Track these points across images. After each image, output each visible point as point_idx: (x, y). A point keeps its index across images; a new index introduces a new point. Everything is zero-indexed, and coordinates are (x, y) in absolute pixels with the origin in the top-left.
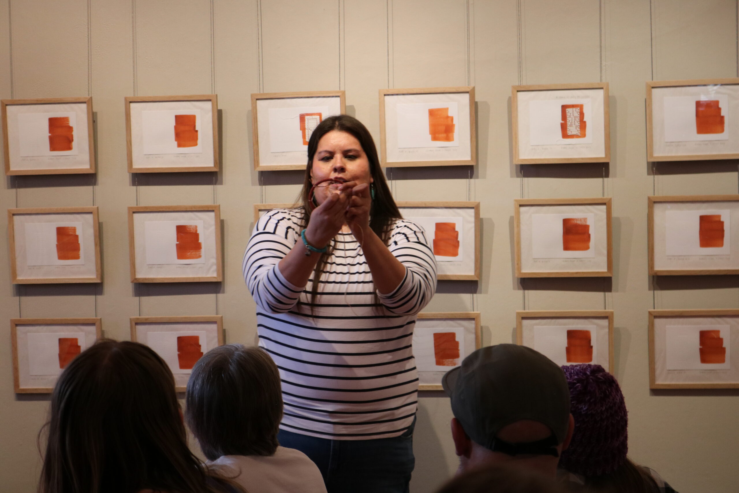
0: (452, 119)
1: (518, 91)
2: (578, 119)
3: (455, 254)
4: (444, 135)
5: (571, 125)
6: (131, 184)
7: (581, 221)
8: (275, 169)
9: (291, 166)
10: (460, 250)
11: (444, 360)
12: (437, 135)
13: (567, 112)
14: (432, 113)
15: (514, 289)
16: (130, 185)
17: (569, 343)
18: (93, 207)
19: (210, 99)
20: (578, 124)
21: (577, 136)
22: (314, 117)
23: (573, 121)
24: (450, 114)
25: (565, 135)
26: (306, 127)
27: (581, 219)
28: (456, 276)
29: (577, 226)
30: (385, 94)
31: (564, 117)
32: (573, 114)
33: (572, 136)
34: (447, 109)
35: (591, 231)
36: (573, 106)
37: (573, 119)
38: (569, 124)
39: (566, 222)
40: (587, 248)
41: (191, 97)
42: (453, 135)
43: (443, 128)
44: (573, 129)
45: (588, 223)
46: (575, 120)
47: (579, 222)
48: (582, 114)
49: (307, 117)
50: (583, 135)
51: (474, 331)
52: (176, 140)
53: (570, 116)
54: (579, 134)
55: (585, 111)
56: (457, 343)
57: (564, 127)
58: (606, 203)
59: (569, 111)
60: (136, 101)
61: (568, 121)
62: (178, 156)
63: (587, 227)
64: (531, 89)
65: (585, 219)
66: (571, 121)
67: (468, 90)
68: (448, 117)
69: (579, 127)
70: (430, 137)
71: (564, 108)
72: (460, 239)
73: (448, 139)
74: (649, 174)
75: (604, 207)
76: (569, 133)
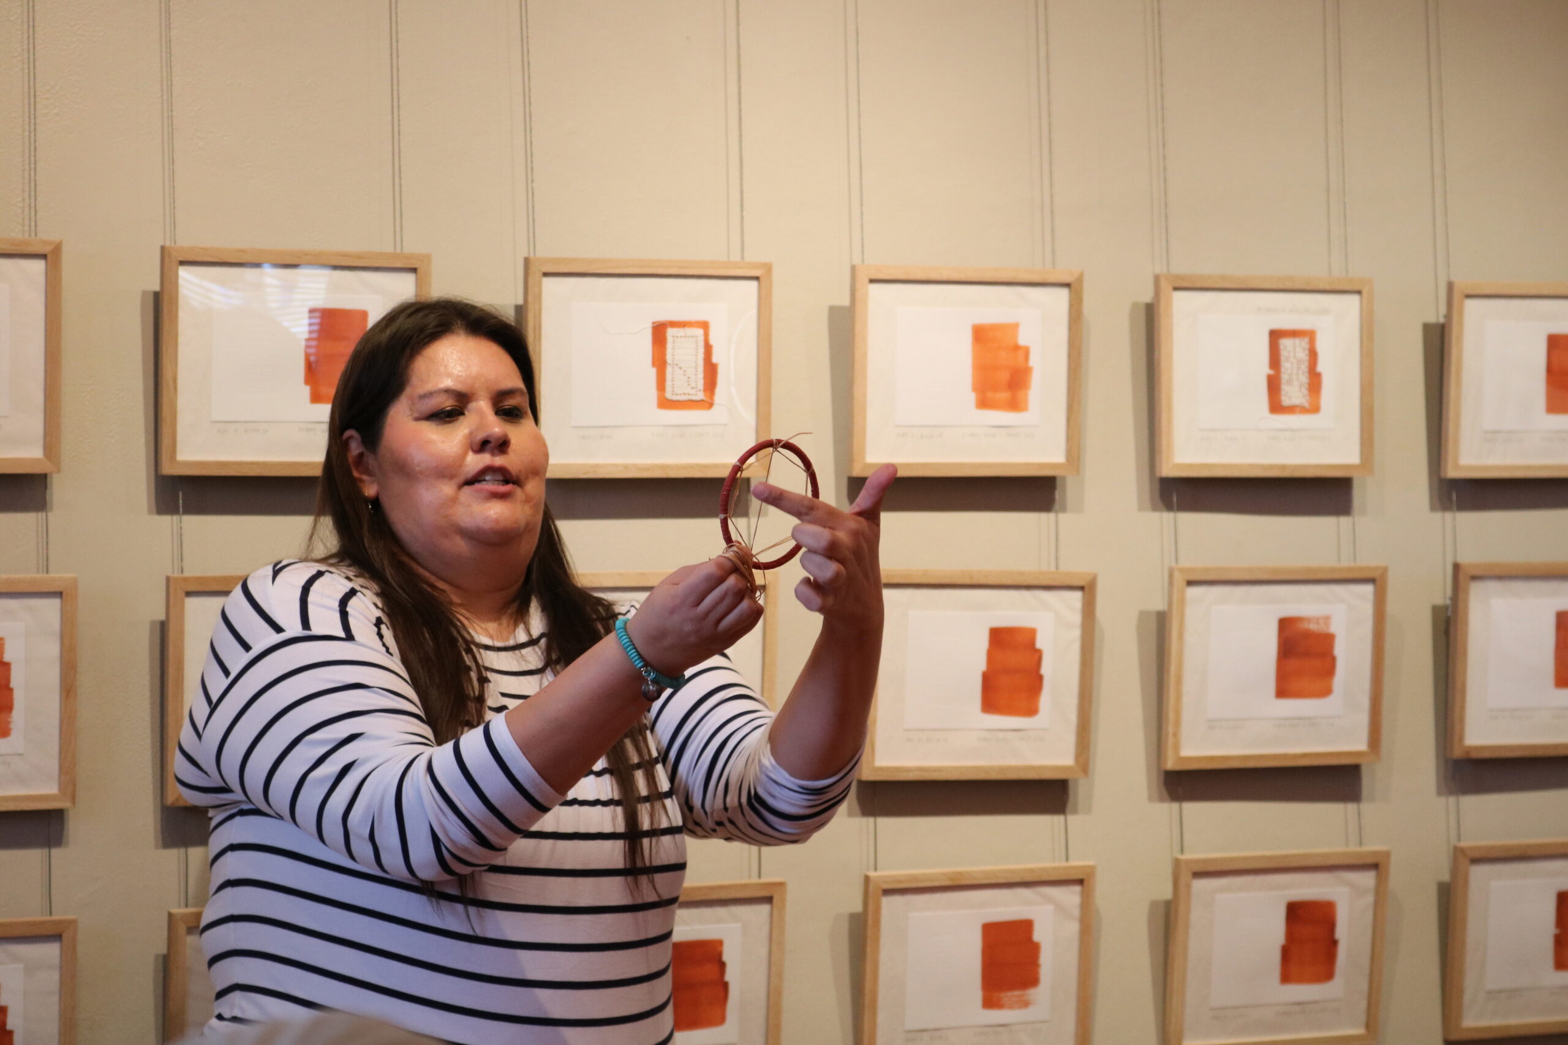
0: (1026, 352)
1: (1176, 289)
2: (1304, 367)
3: (1031, 710)
4: (1003, 396)
5: (1290, 382)
6: (154, 508)
7: (1318, 623)
8: (585, 474)
9: (626, 467)
10: (1045, 700)
11: (1003, 995)
12: (990, 395)
13: (1282, 347)
14: (981, 335)
15: (1151, 799)
16: (150, 512)
17: (1290, 935)
18: (45, 575)
19: (414, 266)
20: (1304, 379)
21: (1304, 410)
22: (689, 331)
23: (1295, 371)
24: (1022, 341)
25: (1276, 406)
26: (669, 358)
27: (1318, 619)
28: (1033, 768)
29: (1308, 635)
30: (874, 277)
31: (1275, 360)
32: (1293, 351)
33: (1291, 410)
34: (1014, 327)
35: (1340, 650)
36: (1294, 334)
37: (1295, 366)
38: (1284, 377)
39: (1285, 625)
40: (1326, 692)
41: (359, 257)
42: (1026, 396)
43: (1004, 376)
44: (1294, 392)
45: (1333, 629)
46: (1299, 368)
47: (1313, 627)
48: (1313, 355)
49: (671, 332)
50: (1314, 408)
51: (1077, 913)
52: (307, 382)
53: (1287, 359)
54: (1307, 405)
55: (1320, 347)
56: (1035, 948)
57: (1274, 385)
58: (1374, 579)
59: (1286, 344)
60: (199, 259)
61: (1283, 370)
62: (312, 429)
63: (1327, 640)
64: (1205, 285)
65: (1327, 619)
66: (1289, 371)
67: (1067, 279)
68: (1017, 348)
69: (1307, 386)
70: (972, 397)
71: (1275, 336)
72: (1046, 670)
73: (1015, 404)
74: (1433, 508)
75: (1368, 589)
76: (1286, 401)
